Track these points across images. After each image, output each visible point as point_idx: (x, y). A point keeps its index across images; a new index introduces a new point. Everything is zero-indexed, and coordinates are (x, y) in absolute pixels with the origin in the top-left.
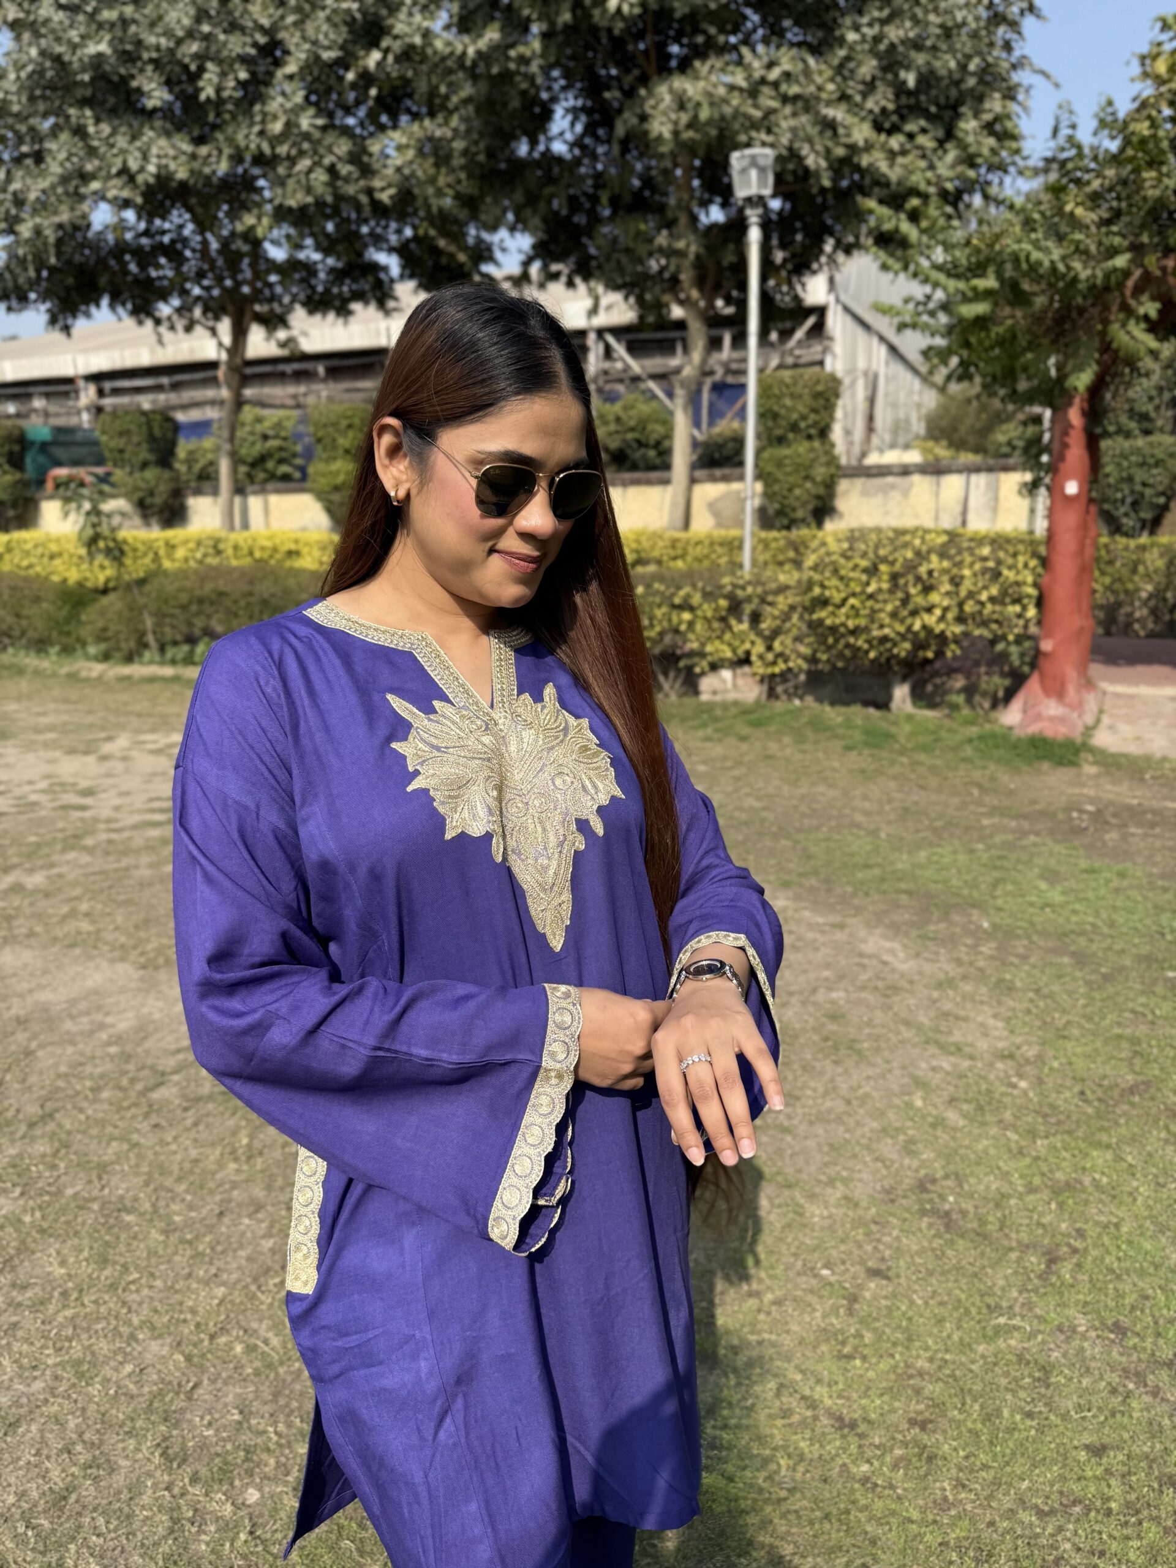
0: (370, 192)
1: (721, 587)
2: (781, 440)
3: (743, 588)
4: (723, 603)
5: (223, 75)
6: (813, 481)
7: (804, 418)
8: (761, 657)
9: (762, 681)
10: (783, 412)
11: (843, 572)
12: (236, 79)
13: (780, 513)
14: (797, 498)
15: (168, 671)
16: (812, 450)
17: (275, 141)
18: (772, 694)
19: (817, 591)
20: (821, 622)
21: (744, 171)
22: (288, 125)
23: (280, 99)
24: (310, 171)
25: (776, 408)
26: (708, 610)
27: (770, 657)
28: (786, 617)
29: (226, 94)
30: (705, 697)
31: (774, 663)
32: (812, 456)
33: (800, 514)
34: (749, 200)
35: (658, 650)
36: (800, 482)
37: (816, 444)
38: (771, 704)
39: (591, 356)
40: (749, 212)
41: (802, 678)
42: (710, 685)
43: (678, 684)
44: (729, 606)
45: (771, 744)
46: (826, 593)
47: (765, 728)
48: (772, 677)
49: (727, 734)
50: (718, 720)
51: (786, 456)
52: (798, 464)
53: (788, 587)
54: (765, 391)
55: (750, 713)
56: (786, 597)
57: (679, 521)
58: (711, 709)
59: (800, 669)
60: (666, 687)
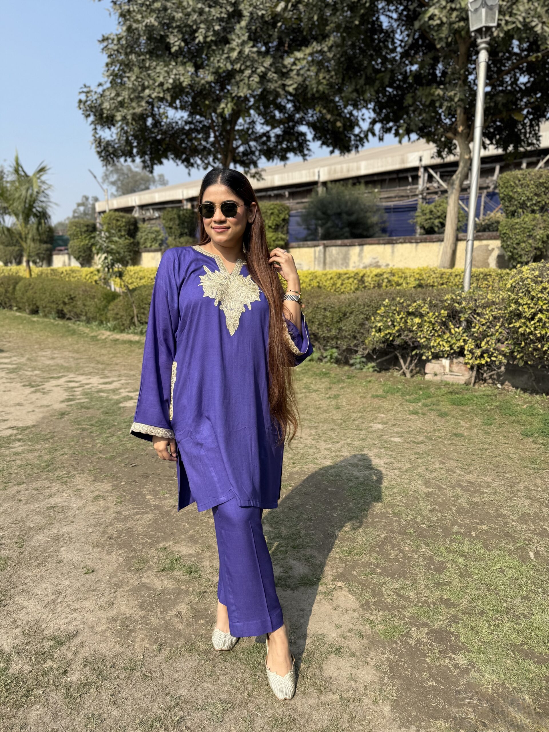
0: (284, 86)
1: (442, 301)
2: (513, 214)
3: (460, 303)
4: (444, 313)
5: (208, 29)
6: (534, 238)
7: (529, 199)
8: (471, 352)
9: (472, 368)
10: (516, 196)
11: (533, 293)
12: (214, 30)
13: (511, 257)
14: (523, 249)
15: (136, 338)
16: (534, 220)
17: (234, 62)
18: (479, 378)
19: (513, 306)
20: (516, 330)
21: (476, 10)
22: (240, 53)
23: (237, 40)
24: (249, 77)
25: (511, 194)
26: (431, 316)
27: (478, 352)
28: (491, 324)
29: (209, 39)
30: (427, 377)
31: (482, 356)
32: (533, 223)
33: (524, 258)
34: (479, 31)
35: (397, 342)
36: (525, 239)
37: (538, 216)
38: (476, 387)
39: (421, 181)
40: (479, 41)
41: (503, 369)
42: (433, 368)
43: (412, 366)
44: (449, 316)
45: (462, 423)
46: (520, 308)
47: (463, 408)
48: (480, 367)
49: (432, 410)
50: (429, 397)
51: (517, 223)
52: (525, 228)
53: (494, 303)
54: (504, 183)
55: (457, 393)
56: (491, 310)
57: (447, 263)
58: (428, 388)
59: (500, 363)
60: (404, 367)
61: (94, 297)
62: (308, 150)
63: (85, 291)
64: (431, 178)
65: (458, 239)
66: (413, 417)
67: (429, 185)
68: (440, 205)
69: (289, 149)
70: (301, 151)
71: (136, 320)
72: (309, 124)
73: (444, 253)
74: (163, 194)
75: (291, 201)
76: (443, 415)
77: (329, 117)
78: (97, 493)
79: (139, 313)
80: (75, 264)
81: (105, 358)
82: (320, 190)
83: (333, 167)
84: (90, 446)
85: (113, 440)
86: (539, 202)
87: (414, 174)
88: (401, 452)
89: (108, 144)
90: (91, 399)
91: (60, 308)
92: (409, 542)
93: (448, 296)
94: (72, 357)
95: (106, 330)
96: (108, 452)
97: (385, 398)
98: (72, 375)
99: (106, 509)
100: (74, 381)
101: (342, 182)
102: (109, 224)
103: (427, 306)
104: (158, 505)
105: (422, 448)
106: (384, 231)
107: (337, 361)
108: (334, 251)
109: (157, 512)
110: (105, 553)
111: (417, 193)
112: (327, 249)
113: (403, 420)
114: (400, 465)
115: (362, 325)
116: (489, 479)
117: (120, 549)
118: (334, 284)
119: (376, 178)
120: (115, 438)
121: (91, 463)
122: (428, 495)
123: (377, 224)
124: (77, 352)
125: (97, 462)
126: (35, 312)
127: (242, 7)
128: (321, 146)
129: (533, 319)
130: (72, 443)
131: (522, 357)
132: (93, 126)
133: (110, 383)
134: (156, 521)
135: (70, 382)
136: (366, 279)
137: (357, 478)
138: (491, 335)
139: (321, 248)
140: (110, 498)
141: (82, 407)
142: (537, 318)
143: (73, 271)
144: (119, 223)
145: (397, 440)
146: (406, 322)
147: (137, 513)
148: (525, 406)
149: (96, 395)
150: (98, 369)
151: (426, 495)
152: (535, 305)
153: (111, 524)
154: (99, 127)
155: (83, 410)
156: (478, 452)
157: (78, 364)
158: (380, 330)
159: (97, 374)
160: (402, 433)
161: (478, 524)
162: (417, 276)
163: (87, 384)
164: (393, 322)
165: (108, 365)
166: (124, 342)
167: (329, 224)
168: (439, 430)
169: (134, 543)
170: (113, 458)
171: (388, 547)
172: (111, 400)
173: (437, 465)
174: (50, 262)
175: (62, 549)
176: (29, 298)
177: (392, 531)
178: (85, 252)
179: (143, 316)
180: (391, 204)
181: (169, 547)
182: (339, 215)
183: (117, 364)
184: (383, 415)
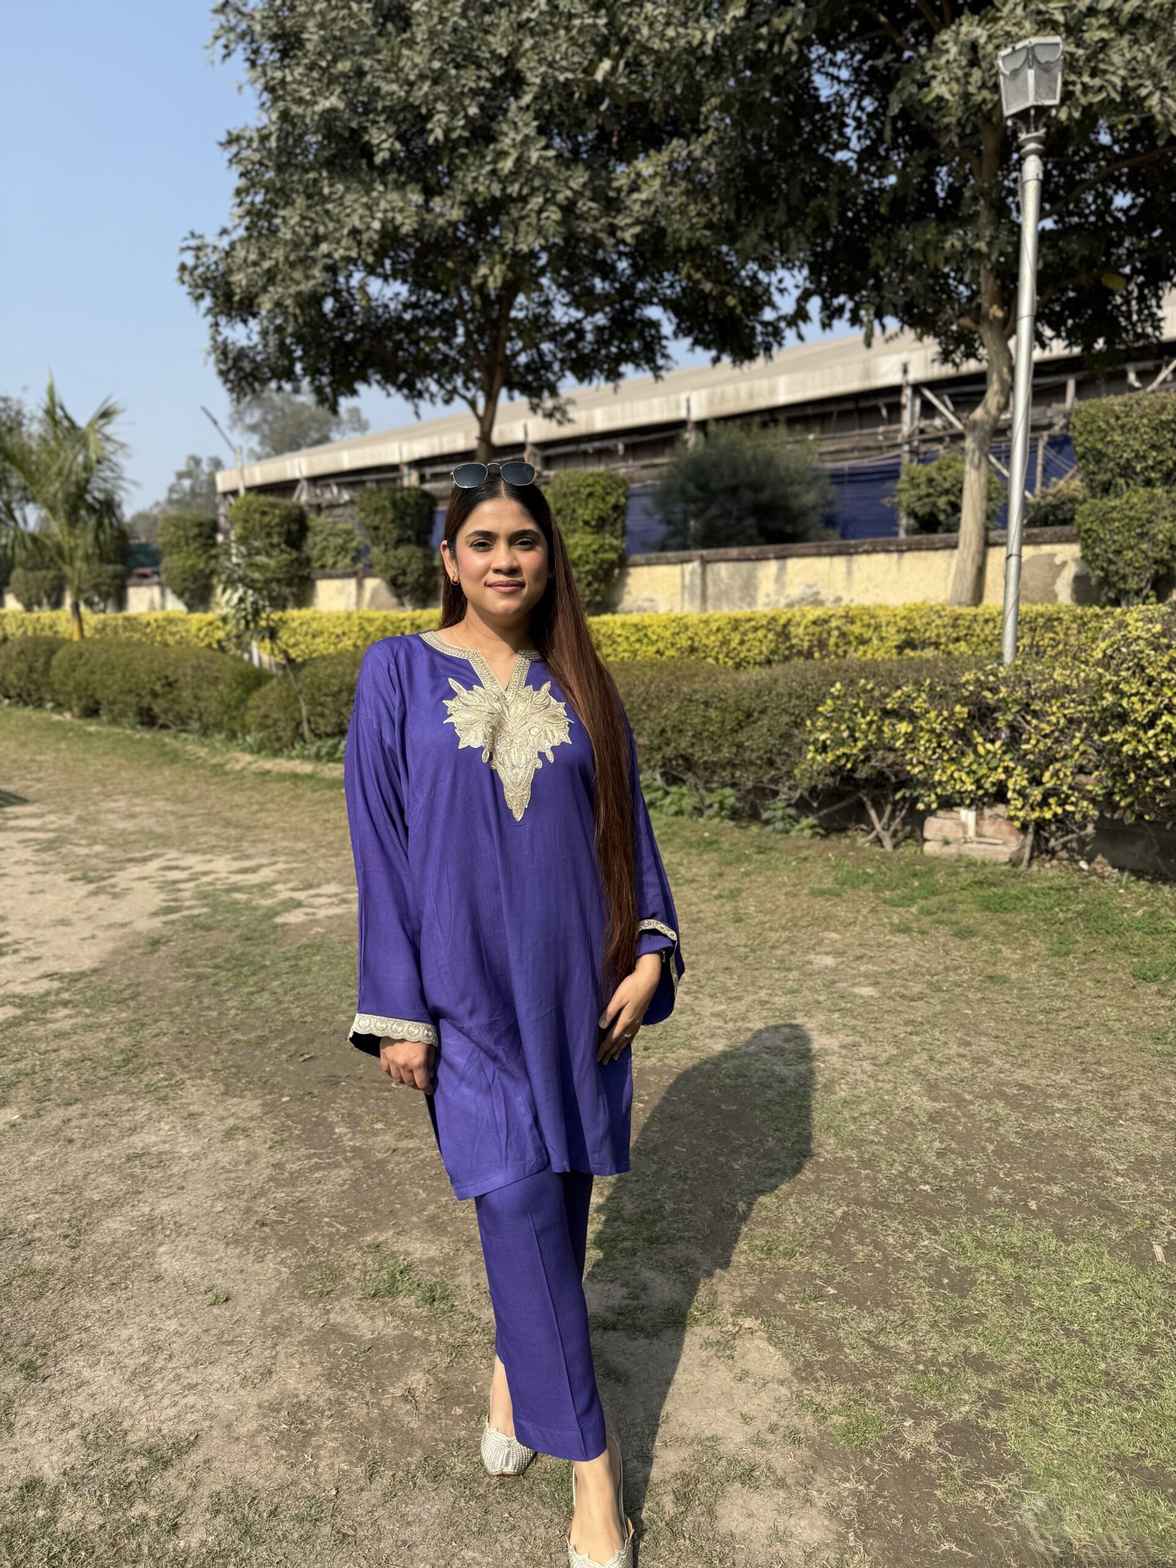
0: (612, 230)
1: (957, 687)
2: (1106, 488)
3: (994, 690)
4: (961, 711)
5: (453, 114)
6: (1153, 540)
7: (1140, 457)
9: (1024, 828)
10: (1110, 450)
11: (1150, 671)
12: (466, 116)
13: (1105, 582)
14: (1129, 564)
15: (307, 768)
16: (1150, 500)
17: (504, 181)
18: (1041, 849)
19: (1109, 698)
20: (1115, 749)
22: (518, 160)
23: (512, 134)
24: (540, 211)
25: (1100, 446)
26: (933, 719)
27: (1036, 794)
28: (1062, 734)
29: (454, 135)
30: (930, 848)
31: (1044, 803)
32: (1150, 507)
33: (1132, 584)
35: (862, 773)
36: (1132, 542)
37: (1159, 491)
38: (1035, 868)
39: (906, 415)
40: (1023, 136)
41: (1090, 829)
42: (940, 829)
43: (896, 824)
44: (971, 716)
45: (1006, 952)
46: (1124, 703)
47: (1007, 917)
48: (1041, 824)
49: (940, 922)
50: (933, 893)
51: (1114, 508)
52: (1132, 519)
53: (1067, 689)
54: (1085, 424)
55: (993, 884)
56: (1063, 705)
57: (967, 595)
58: (931, 872)
59: (1085, 817)
60: (878, 827)
61: (216, 681)
62: (665, 356)
63: (197, 668)
64: (928, 410)
65: (988, 544)
66: (901, 939)
67: (923, 423)
68: (949, 467)
69: (625, 357)
70: (651, 361)
71: (305, 727)
72: (666, 303)
73: (960, 572)
74: (359, 452)
75: (631, 462)
76: (964, 934)
77: (707, 287)
78: (231, 1122)
79: (311, 714)
80: (175, 606)
81: (242, 813)
82: (691, 437)
83: (718, 390)
84: (214, 1014)
85: (262, 1000)
86: (1161, 462)
87: (891, 400)
88: (876, 1020)
89: (242, 354)
90: (215, 907)
91: (145, 703)
92: (894, 1225)
93: (968, 676)
94: (173, 813)
95: (243, 750)
96: (254, 1028)
97: (838, 895)
98: (172, 854)
99: (252, 1157)
100: (176, 868)
101: (738, 422)
102: (246, 521)
103: (924, 696)
104: (360, 1149)
105: (921, 1010)
106: (830, 522)
107: (735, 815)
108: (723, 571)
109: (359, 1163)
110: (251, 1257)
111: (899, 440)
112: (710, 568)
113: (879, 945)
114: (873, 1050)
115: (787, 737)
116: (1063, 1078)
117: (284, 1247)
118: (725, 642)
119: (810, 411)
120: (266, 995)
121: (217, 1053)
122: (934, 1117)
123: (814, 508)
124: (183, 800)
125: (231, 1052)
126: (92, 712)
127: (522, 64)
128: (692, 349)
129: (1152, 724)
130: (177, 1009)
131: (1130, 805)
132: (210, 319)
133: (253, 870)
134: (356, 1183)
135: (169, 868)
136: (792, 630)
137: (782, 1081)
138: (1065, 757)
139: (696, 565)
140: (258, 1133)
141: (195, 926)
142: (1160, 723)
143: (170, 621)
144: (266, 519)
145: (866, 991)
146: (880, 730)
147: (317, 1167)
148: (1140, 913)
149: (224, 898)
150: (227, 839)
151: (931, 1118)
152: (1156, 695)
153: (262, 1193)
154: (223, 320)
155: (199, 933)
156: (1041, 1017)
157: (186, 827)
158: (824, 748)
159: (226, 849)
160: (875, 975)
161: (1040, 1180)
162: (903, 624)
163: (205, 874)
164: (852, 730)
165: (249, 828)
166: (282, 777)
167: (714, 510)
168: (956, 968)
169: (312, 1234)
170: (263, 1041)
171: (851, 1237)
172: (255, 909)
173: (954, 1049)
174: (121, 603)
175: (162, 1249)
176: (78, 684)
177: (859, 1202)
178: (195, 580)
179: (320, 721)
180: (845, 465)
181: (385, 1242)
182: (734, 491)
183: (267, 827)
184: (834, 935)
